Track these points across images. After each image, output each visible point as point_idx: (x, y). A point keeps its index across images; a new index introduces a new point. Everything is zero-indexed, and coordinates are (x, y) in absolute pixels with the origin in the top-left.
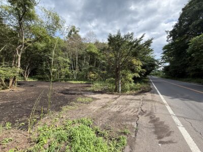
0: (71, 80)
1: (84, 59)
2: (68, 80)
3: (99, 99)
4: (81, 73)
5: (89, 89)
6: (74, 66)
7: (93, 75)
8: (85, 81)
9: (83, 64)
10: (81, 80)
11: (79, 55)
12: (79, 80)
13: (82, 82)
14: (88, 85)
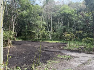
1: (57, 21)
12: (54, 40)
13: (57, 42)
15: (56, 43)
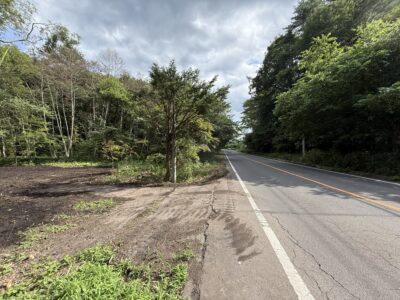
0: (56, 160)
1: (92, 112)
2: (44, 161)
3: (130, 199)
4: (84, 143)
5: (106, 179)
6: (63, 124)
7: (117, 147)
8: (95, 162)
9: (91, 123)
10: (86, 161)
11: (78, 101)
12: (78, 160)
13: (88, 164)
14: (103, 170)
15: (86, 167)
